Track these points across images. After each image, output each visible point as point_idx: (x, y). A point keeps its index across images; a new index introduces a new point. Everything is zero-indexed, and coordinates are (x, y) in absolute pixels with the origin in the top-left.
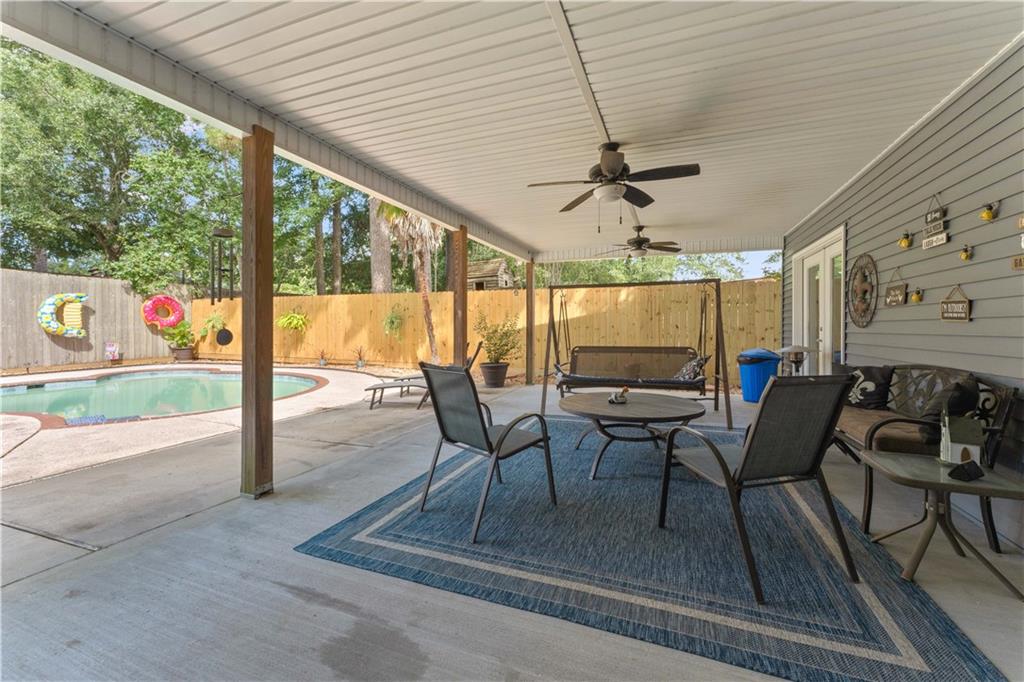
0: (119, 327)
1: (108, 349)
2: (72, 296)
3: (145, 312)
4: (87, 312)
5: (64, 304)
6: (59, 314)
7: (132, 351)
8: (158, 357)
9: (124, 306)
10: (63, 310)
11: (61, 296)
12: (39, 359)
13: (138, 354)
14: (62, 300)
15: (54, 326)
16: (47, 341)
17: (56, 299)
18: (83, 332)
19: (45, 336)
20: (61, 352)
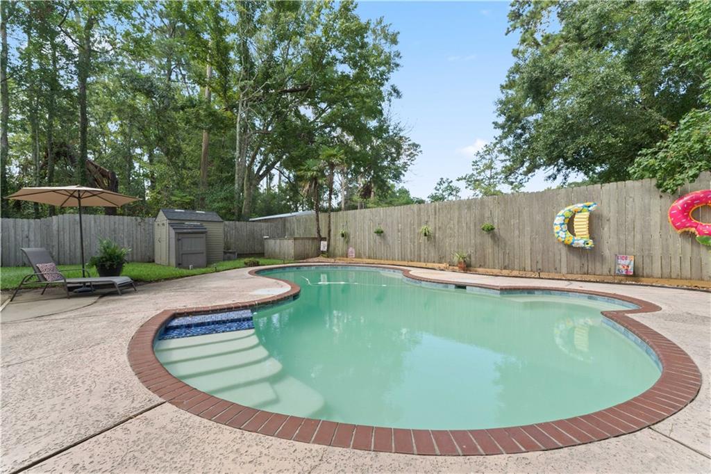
0: (638, 237)
1: (621, 262)
2: (580, 206)
3: (672, 215)
4: (595, 221)
5: (575, 214)
6: (570, 224)
7: (657, 265)
8: (702, 279)
9: (646, 211)
10: (573, 220)
11: (571, 207)
12: (557, 265)
13: (666, 271)
14: (570, 211)
15: (568, 237)
16: (564, 251)
17: (565, 211)
18: (591, 242)
19: (561, 246)
20: (576, 262)
